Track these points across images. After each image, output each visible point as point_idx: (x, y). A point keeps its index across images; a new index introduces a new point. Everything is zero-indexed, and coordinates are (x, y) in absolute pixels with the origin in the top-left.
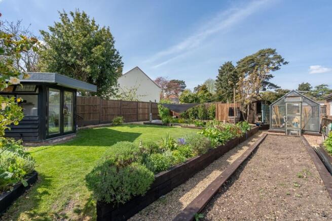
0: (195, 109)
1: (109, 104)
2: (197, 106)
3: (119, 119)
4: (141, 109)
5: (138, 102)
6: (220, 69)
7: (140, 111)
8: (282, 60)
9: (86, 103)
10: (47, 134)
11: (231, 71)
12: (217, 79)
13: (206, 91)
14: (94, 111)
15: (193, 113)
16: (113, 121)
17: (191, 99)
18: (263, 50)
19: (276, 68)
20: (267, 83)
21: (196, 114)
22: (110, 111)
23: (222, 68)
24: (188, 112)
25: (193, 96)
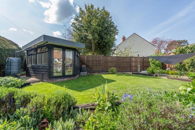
1: (108, 59)
3: (113, 69)
4: (134, 63)
5: (131, 57)
7: (133, 64)
9: (94, 59)
10: (52, 76)
14: (99, 64)
16: (109, 70)
17: (188, 51)
22: (110, 64)
24: (185, 65)
25: (191, 48)
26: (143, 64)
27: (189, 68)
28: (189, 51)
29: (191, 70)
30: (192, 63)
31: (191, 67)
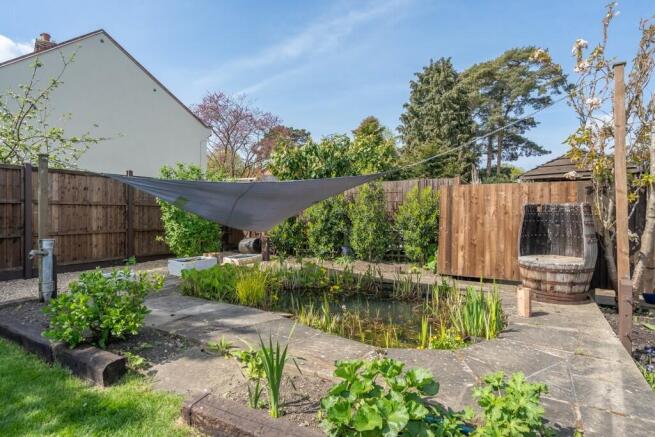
0: (337, 209)
2: (341, 197)
6: (416, 79)
8: (562, 81)
11: (449, 86)
12: (405, 111)
13: (379, 141)
15: (327, 230)
17: (317, 165)
18: (515, 51)
19: (545, 102)
20: (519, 140)
21: (341, 235)
23: (421, 79)
24: (303, 226)
25: (326, 153)
26: (127, 216)
27: (318, 241)
28: (320, 165)
29: (322, 252)
30: (327, 220)
31: (324, 239)
